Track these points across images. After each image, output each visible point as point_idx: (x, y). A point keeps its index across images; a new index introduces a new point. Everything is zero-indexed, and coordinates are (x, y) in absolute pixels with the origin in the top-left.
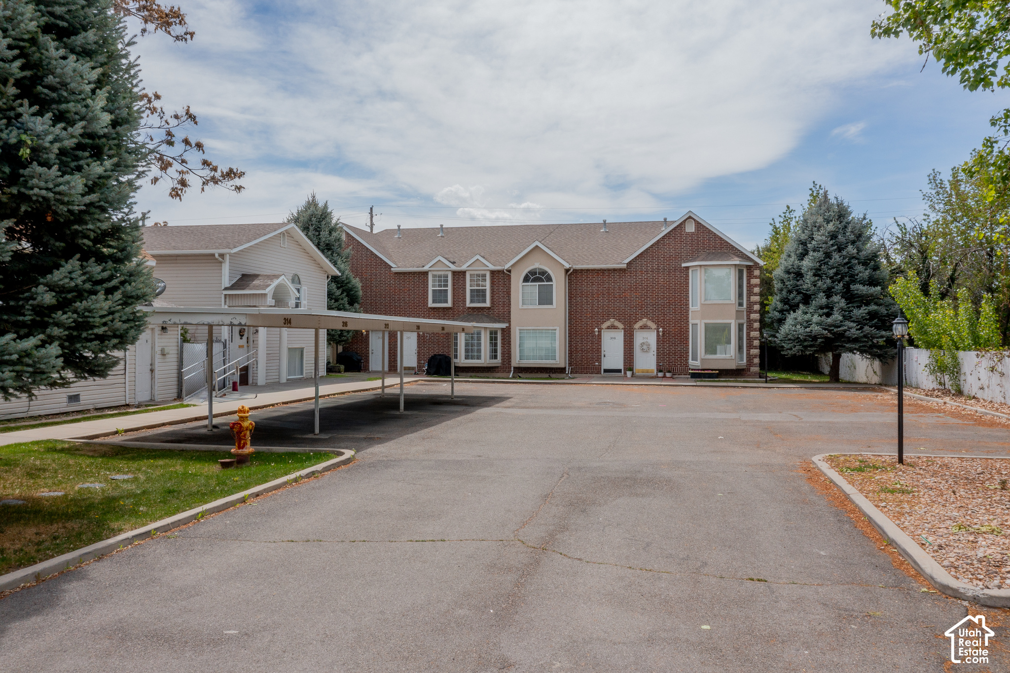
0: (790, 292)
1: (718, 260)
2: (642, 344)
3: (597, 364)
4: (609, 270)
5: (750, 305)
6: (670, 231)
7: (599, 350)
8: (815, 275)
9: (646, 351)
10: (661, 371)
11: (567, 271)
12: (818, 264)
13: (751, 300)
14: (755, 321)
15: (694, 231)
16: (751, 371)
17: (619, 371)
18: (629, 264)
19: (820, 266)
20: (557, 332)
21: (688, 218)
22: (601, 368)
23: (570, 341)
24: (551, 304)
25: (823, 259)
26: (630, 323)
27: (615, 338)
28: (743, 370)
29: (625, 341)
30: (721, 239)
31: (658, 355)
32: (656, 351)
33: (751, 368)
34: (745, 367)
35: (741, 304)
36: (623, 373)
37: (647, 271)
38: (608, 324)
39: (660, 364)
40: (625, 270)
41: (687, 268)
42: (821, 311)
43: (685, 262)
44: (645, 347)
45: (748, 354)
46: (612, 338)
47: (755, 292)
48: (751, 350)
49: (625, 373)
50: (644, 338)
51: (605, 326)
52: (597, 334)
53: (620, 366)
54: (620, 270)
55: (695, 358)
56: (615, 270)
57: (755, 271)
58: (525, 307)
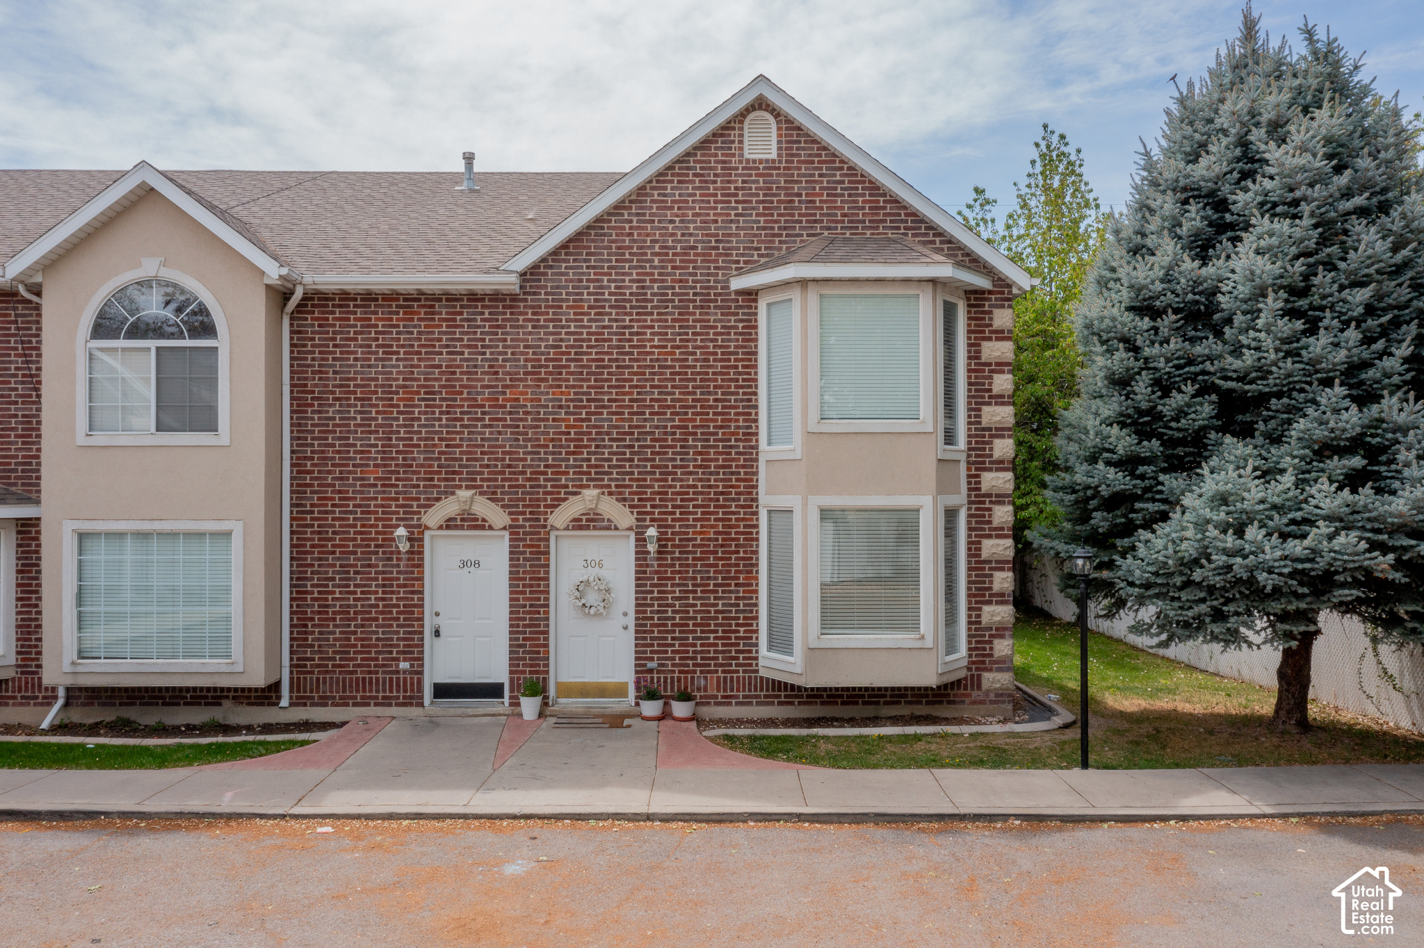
0: (1164, 387)
1: (872, 261)
2: (581, 588)
3: (404, 665)
4: (451, 298)
5: (981, 437)
6: (688, 154)
7: (412, 612)
8: (1291, 313)
9: (598, 615)
10: (652, 695)
11: (280, 295)
12: (1299, 267)
13: (985, 421)
14: (1000, 499)
15: (774, 155)
16: (985, 685)
17: (494, 691)
18: (531, 275)
19: (1306, 277)
20: (237, 541)
21: (751, 108)
22: (420, 682)
23: (298, 580)
24: (212, 427)
25: (1312, 244)
26: (535, 503)
27: (477, 564)
28: (957, 684)
29: (514, 576)
30: (875, 188)
31: (640, 630)
32: (632, 615)
33: (986, 675)
34: (962, 674)
35: (950, 438)
36: (506, 700)
37: (598, 306)
38: (448, 508)
39: (651, 665)
40: (514, 298)
41: (751, 295)
42: (1338, 465)
43: (740, 272)
44: (592, 598)
45: (974, 623)
46: (464, 564)
47: (996, 390)
48: (986, 608)
49: (515, 703)
50: (587, 564)
51: (434, 516)
52: (404, 547)
53: (497, 670)
54: (497, 297)
55: (781, 642)
56: (474, 298)
57: (997, 312)
58: (100, 439)
